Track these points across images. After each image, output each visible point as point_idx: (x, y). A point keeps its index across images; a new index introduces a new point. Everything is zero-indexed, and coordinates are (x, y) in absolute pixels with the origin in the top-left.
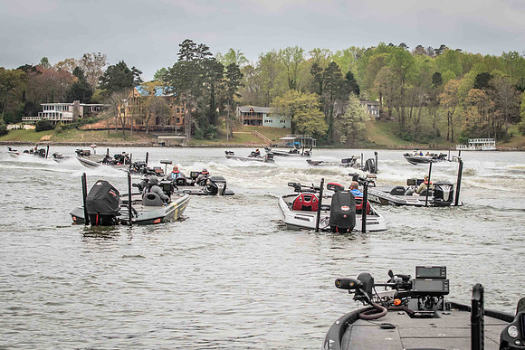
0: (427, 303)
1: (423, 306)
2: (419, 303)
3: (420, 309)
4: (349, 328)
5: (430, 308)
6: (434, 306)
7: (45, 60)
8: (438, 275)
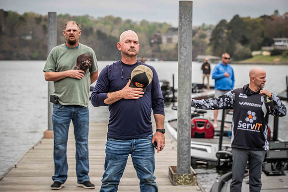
0: (277, 166)
1: (275, 168)
2: (272, 166)
3: (273, 170)
4: (226, 184)
5: (280, 169)
6: (282, 168)
7: (276, 12)
8: (284, 147)
